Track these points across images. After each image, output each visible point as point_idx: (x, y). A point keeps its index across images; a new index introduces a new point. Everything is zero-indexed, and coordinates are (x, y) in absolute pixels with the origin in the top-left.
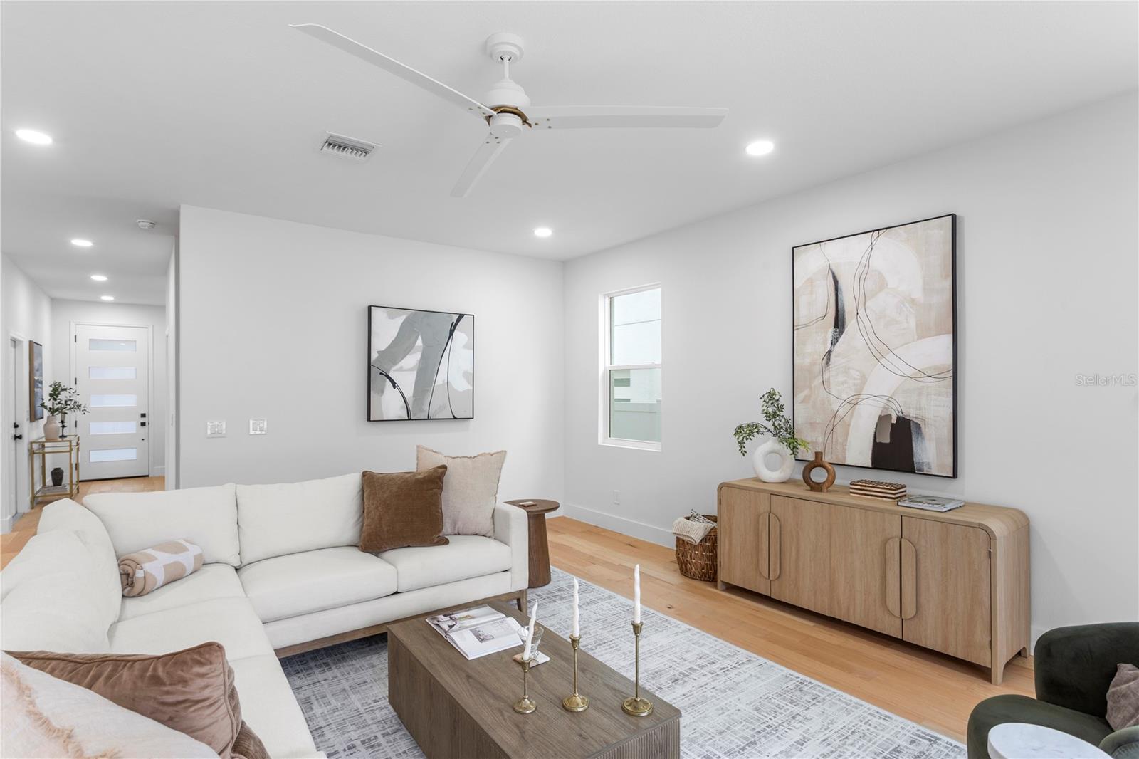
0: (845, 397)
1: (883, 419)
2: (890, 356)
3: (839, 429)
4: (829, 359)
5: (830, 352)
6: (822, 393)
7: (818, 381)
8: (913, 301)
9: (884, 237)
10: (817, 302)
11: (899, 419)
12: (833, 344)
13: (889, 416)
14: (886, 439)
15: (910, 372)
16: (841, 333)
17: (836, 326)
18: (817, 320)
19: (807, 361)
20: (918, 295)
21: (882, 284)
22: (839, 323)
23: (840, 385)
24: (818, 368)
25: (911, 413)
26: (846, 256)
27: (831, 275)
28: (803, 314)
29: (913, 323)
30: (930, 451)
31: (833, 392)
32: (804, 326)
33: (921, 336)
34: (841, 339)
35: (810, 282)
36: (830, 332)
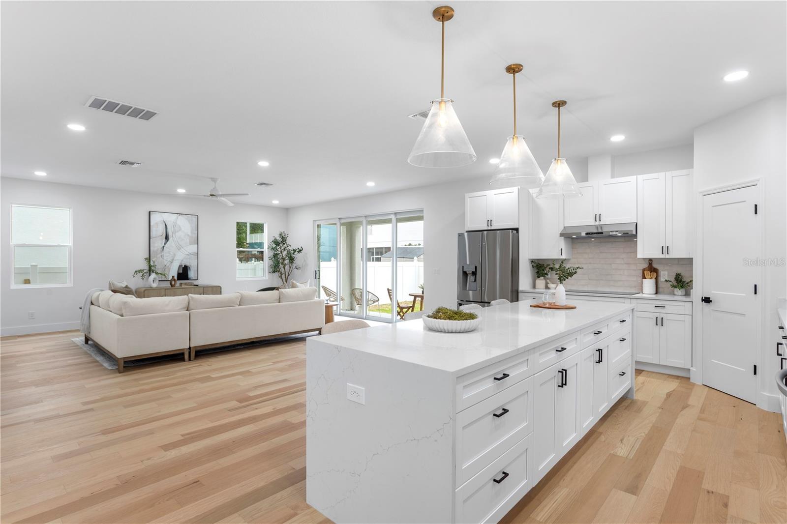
0: (169, 260)
1: (180, 266)
2: (182, 249)
3: (166, 270)
4: (163, 249)
5: (164, 247)
6: (161, 259)
7: (159, 255)
8: (188, 235)
9: (181, 216)
10: (158, 231)
11: (185, 266)
12: (165, 244)
13: (182, 265)
14: (181, 272)
15: (188, 253)
16: (168, 241)
17: (166, 239)
18: (159, 236)
19: (156, 249)
20: (190, 234)
21: (180, 229)
22: (167, 238)
23: (167, 257)
24: (159, 251)
25: (188, 264)
26: (170, 219)
27: (164, 223)
28: (153, 234)
29: (188, 241)
30: (191, 274)
31: (165, 259)
32: (154, 237)
33: (190, 245)
34: (167, 243)
35: (157, 224)
36: (164, 240)
